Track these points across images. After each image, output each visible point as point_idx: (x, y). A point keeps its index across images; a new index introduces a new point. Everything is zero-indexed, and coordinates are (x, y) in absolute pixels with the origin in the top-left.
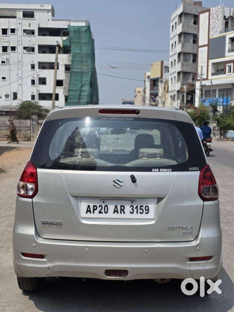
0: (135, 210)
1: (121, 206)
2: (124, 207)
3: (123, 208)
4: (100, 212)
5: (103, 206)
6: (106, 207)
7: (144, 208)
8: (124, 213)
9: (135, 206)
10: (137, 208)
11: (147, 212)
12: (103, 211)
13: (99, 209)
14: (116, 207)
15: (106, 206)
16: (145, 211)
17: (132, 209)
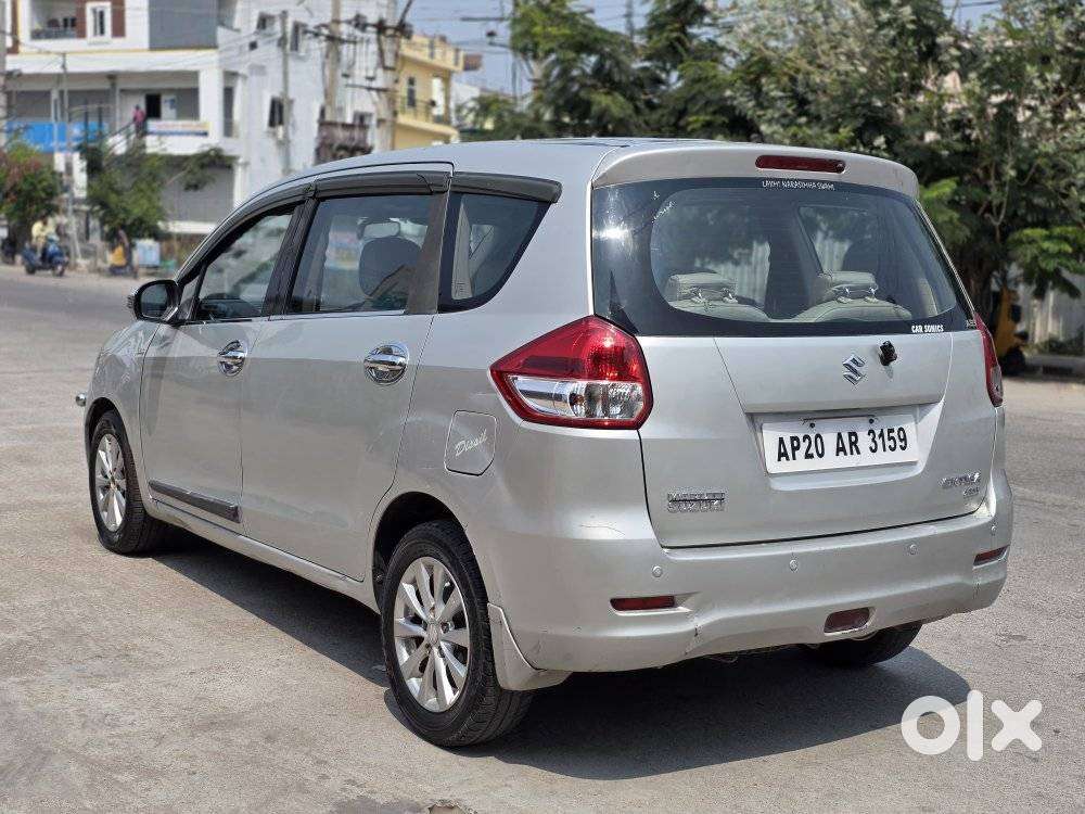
0: (879, 442)
1: (851, 434)
2: (855, 434)
3: (853, 438)
4: (809, 456)
5: (813, 437)
6: (819, 440)
7: (895, 435)
8: (858, 453)
9: (877, 432)
10: (881, 435)
11: (903, 444)
12: (813, 451)
13: (803, 446)
14: (840, 436)
15: (818, 436)
16: (899, 443)
17: (873, 440)
